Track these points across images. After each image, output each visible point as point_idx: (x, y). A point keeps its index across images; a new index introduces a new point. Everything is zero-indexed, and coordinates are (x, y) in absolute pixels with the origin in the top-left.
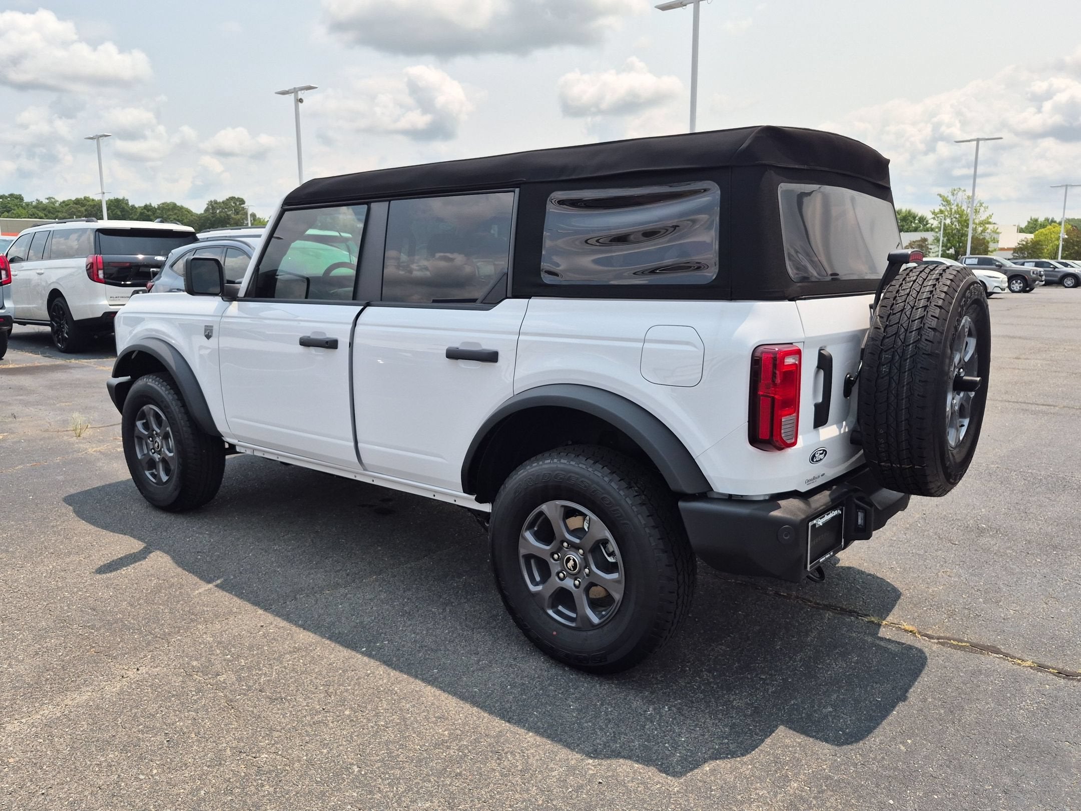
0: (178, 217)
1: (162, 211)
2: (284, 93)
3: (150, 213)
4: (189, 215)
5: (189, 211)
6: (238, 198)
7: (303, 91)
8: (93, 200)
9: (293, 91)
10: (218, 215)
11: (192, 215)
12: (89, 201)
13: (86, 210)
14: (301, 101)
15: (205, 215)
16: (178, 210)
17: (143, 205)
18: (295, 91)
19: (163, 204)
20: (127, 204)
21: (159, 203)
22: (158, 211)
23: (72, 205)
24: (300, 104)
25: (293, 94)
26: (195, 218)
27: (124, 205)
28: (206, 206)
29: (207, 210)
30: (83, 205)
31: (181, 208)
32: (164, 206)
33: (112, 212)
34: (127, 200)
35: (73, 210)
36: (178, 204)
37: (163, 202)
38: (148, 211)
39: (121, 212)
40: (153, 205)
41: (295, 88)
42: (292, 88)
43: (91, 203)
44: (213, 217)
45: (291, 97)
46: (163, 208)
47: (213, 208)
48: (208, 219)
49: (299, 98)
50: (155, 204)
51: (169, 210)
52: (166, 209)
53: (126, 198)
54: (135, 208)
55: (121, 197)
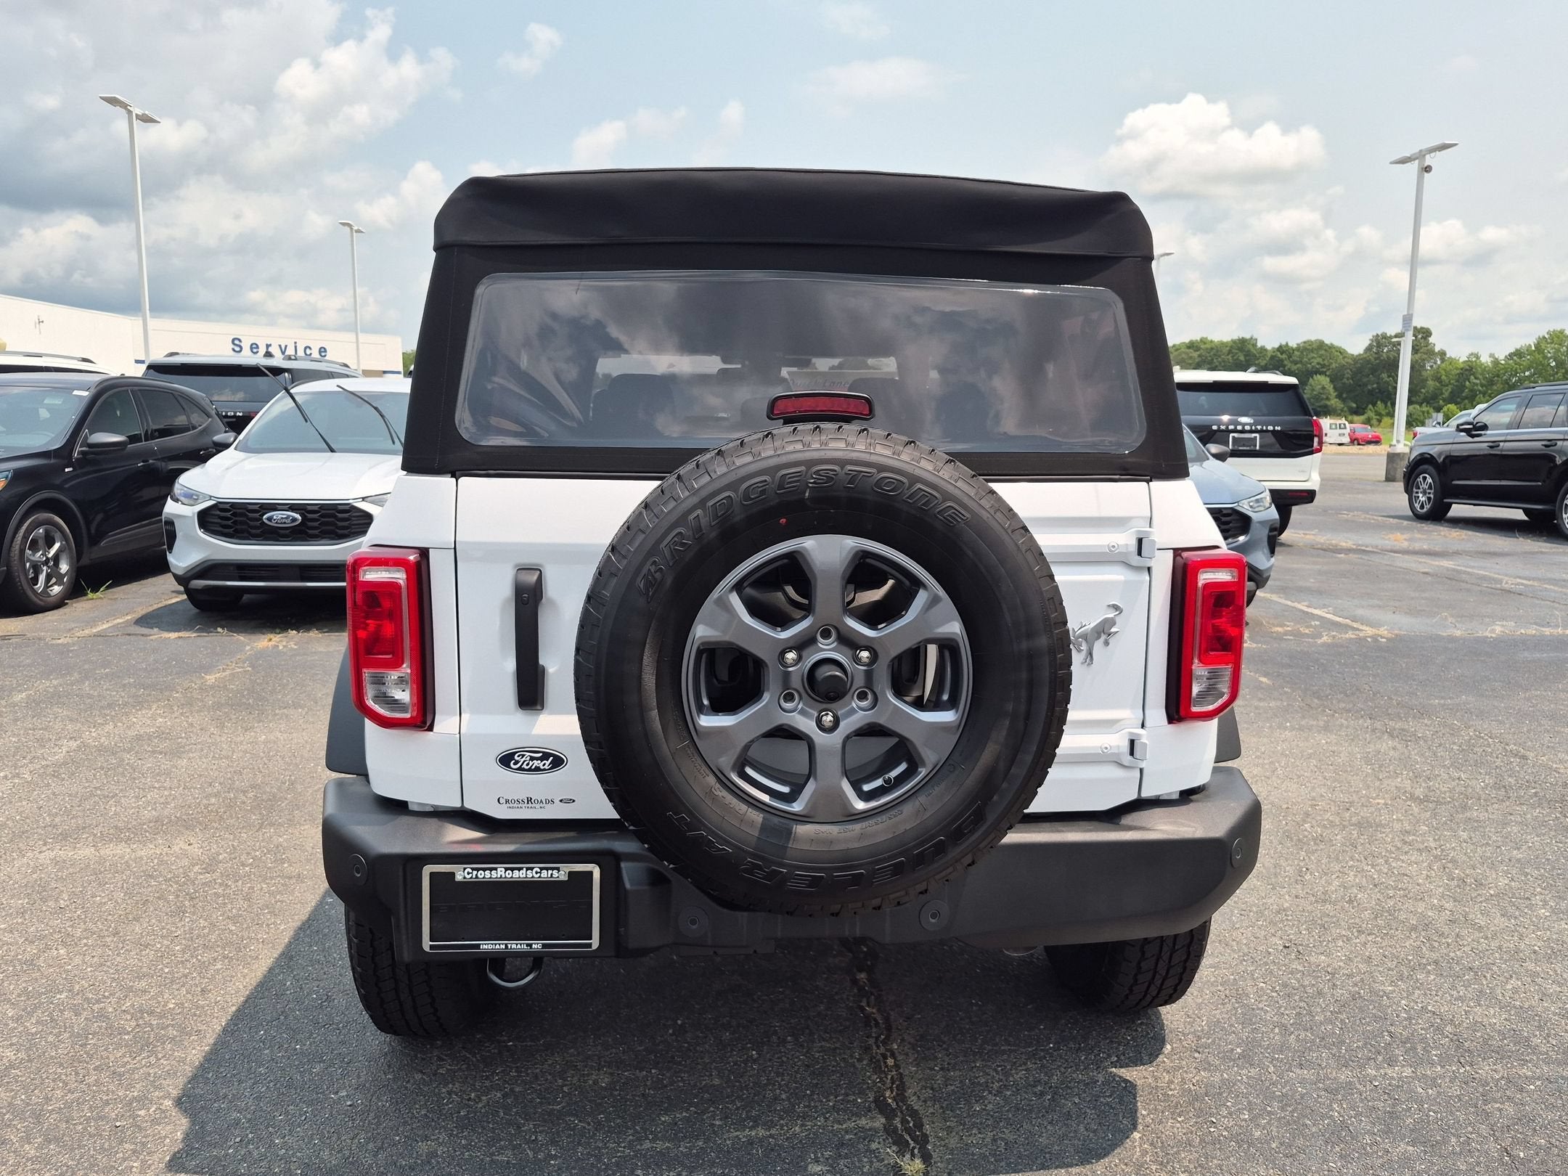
0: (1324, 360)
1: (1302, 352)
2: (1403, 161)
3: (1284, 356)
4: (1341, 357)
5: (1341, 352)
6: (1422, 328)
7: (1433, 154)
8: (1211, 341)
9: (1418, 155)
10: (1384, 355)
11: (1344, 358)
12: (1205, 343)
13: (1199, 356)
14: (1428, 169)
15: (1365, 356)
16: (1326, 350)
17: (1277, 346)
18: (1421, 155)
19: (1305, 342)
20: (1255, 345)
21: (1299, 342)
22: (1296, 352)
23: (1183, 350)
24: (1426, 174)
25: (1417, 161)
26: (1350, 361)
27: (1250, 347)
28: (1369, 342)
29: (1369, 349)
30: (1198, 349)
31: (1332, 347)
32: (1306, 345)
33: (1232, 357)
34: (1256, 340)
35: (1183, 356)
36: (1327, 342)
37: (1305, 339)
38: (1282, 354)
39: (1245, 356)
40: (1290, 344)
41: (1421, 151)
42: (1418, 151)
43: (1208, 346)
44: (1376, 359)
45: (1414, 167)
46: (1305, 349)
47: (1379, 345)
48: (1369, 362)
49: (1426, 165)
50: (1293, 344)
51: (1312, 351)
52: (1308, 349)
53: (1255, 337)
54: (1266, 350)
55: (1248, 336)
